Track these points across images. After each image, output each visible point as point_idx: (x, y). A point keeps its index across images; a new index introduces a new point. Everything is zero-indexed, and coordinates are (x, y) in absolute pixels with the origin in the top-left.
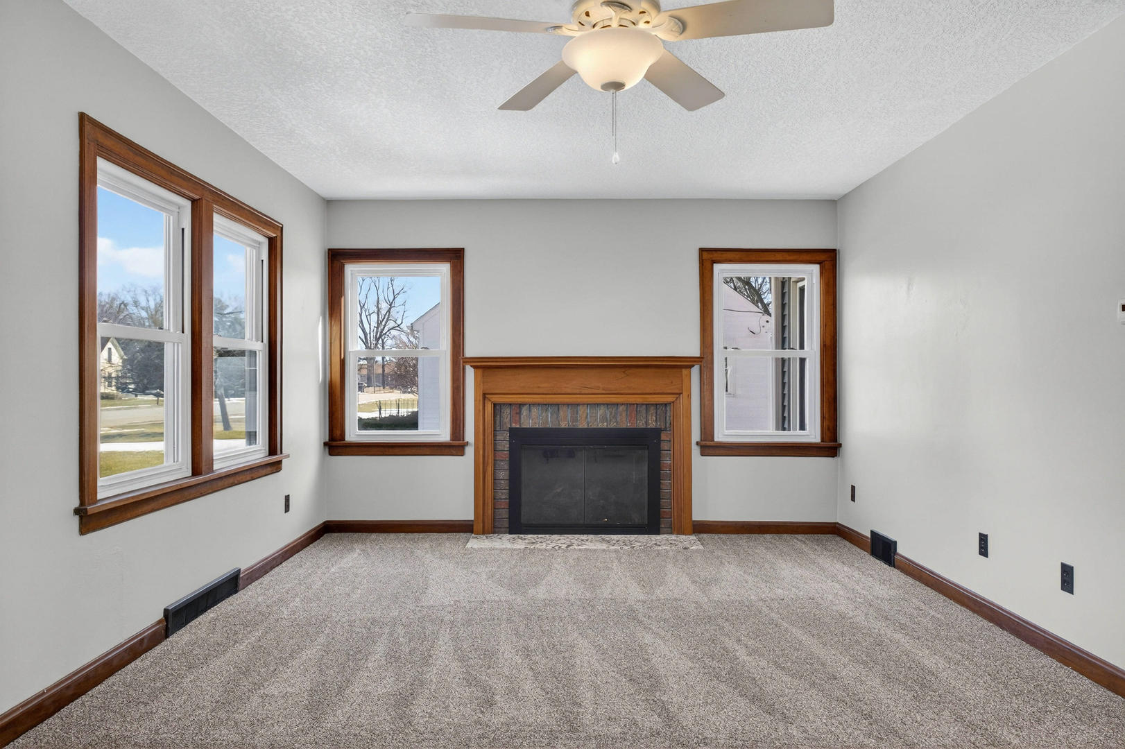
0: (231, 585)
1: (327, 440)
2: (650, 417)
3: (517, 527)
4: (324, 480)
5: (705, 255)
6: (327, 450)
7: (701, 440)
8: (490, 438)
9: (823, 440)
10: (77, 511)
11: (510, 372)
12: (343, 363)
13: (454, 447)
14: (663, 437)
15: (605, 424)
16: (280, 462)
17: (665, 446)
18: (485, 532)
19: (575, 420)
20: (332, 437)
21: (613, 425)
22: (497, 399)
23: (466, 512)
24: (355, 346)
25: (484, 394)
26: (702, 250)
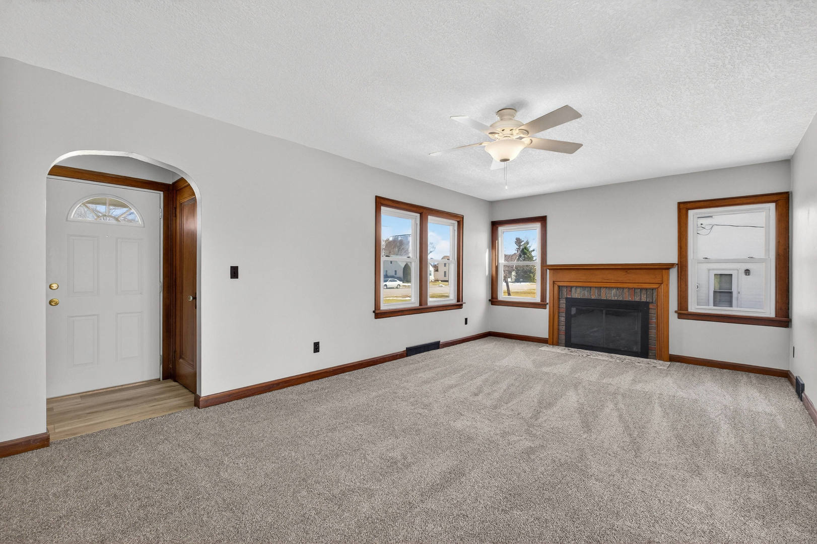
0: (436, 346)
1: (490, 298)
2: (642, 296)
3: (569, 344)
4: (487, 314)
5: (682, 206)
6: (490, 302)
7: (678, 310)
8: (556, 301)
9: (776, 317)
10: (374, 312)
11: (567, 271)
12: (497, 268)
13: (541, 305)
14: (651, 306)
15: (616, 298)
16: (462, 305)
17: (652, 311)
18: (553, 344)
19: (600, 295)
20: (492, 297)
21: (621, 299)
22: (561, 284)
23: (545, 334)
24: (502, 261)
25: (554, 282)
26: (679, 204)
